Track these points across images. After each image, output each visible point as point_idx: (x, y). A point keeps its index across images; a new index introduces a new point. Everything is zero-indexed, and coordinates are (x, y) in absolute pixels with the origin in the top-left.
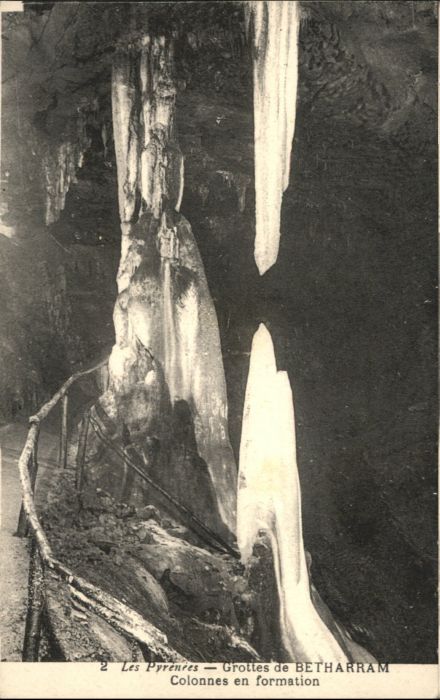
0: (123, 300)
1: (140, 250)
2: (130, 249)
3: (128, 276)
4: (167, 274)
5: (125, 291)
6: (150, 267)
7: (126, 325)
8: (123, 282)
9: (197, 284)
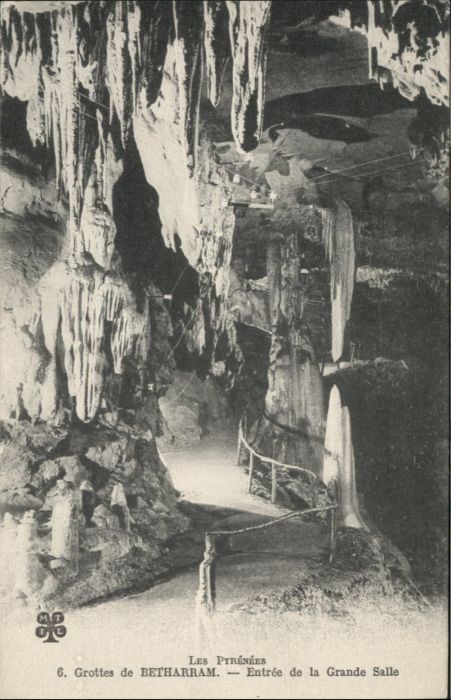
0: (273, 367)
1: (281, 342)
2: (276, 340)
3: (274, 355)
4: (295, 354)
5: (274, 362)
6: (286, 350)
7: (274, 379)
8: (273, 357)
9: (310, 359)
